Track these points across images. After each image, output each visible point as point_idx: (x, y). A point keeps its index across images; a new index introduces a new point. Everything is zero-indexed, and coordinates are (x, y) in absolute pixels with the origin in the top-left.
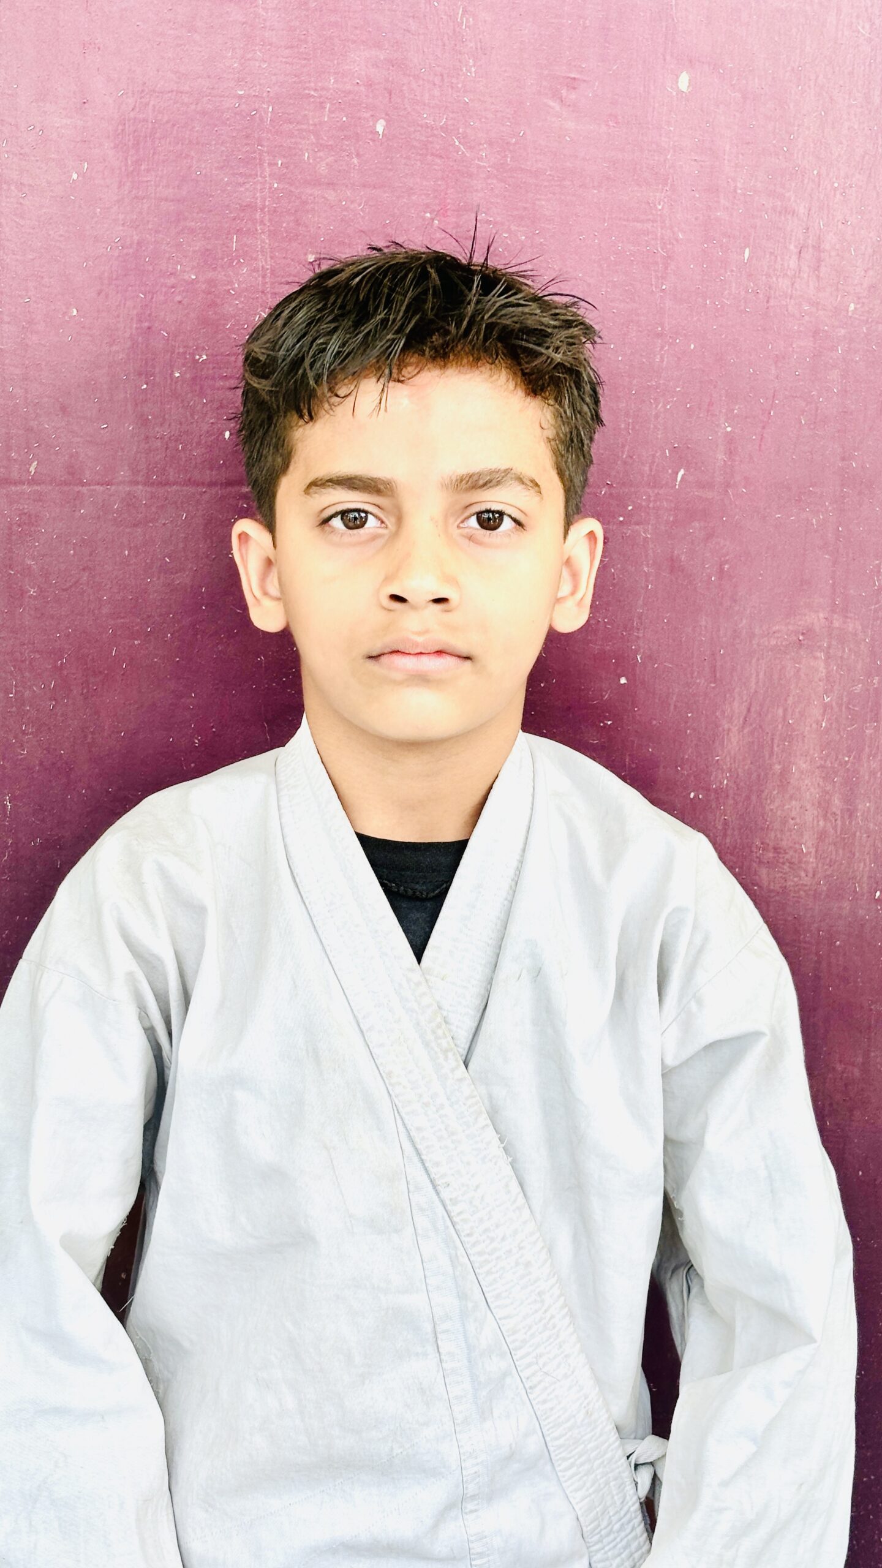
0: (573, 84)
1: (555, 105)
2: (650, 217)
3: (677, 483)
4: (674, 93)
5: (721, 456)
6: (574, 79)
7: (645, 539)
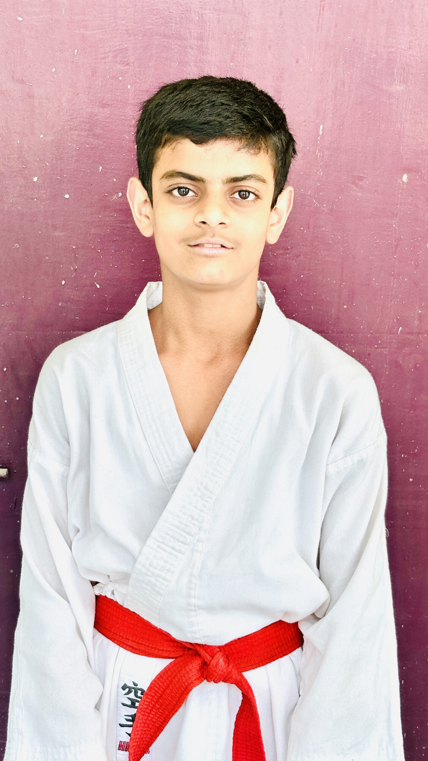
0: (361, 179)
1: (354, 187)
2: (390, 230)
3: (399, 332)
4: (401, 182)
5: (416, 322)
6: (362, 177)
7: (386, 354)
